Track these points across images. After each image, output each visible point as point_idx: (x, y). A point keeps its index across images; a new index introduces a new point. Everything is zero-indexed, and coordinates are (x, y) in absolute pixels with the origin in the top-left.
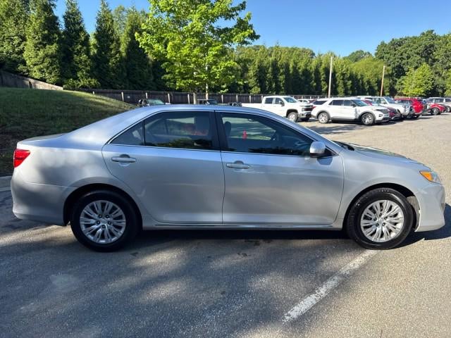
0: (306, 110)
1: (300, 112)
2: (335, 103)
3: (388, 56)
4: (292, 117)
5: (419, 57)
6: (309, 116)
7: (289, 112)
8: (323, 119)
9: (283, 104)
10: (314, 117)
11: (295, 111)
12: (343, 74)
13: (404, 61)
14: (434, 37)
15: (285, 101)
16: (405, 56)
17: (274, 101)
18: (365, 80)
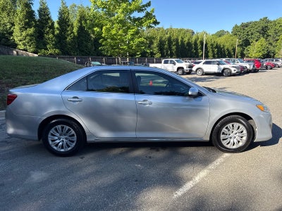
0: (189, 67)
1: (185, 68)
3: (239, 33)
4: (180, 72)
5: (258, 34)
6: (191, 71)
8: (199, 72)
10: (194, 71)
12: (212, 45)
13: (249, 37)
14: (268, 22)
15: (176, 62)
16: (250, 33)
17: (169, 62)
18: (226, 48)
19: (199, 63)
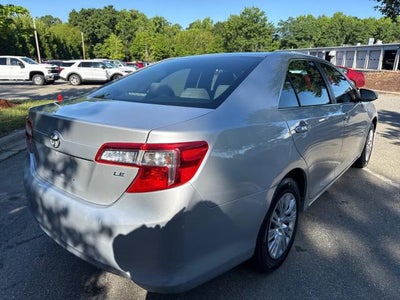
0: (52, 72)
1: (47, 74)
2: (84, 65)
3: (82, 23)
4: (38, 80)
5: (107, 28)
6: (58, 78)
7: (33, 74)
8: (75, 81)
9: (22, 66)
10: (63, 79)
11: (41, 73)
13: (97, 30)
14: (114, 12)
15: (24, 62)
16: (96, 25)
17: (8, 62)
19: (70, 65)
